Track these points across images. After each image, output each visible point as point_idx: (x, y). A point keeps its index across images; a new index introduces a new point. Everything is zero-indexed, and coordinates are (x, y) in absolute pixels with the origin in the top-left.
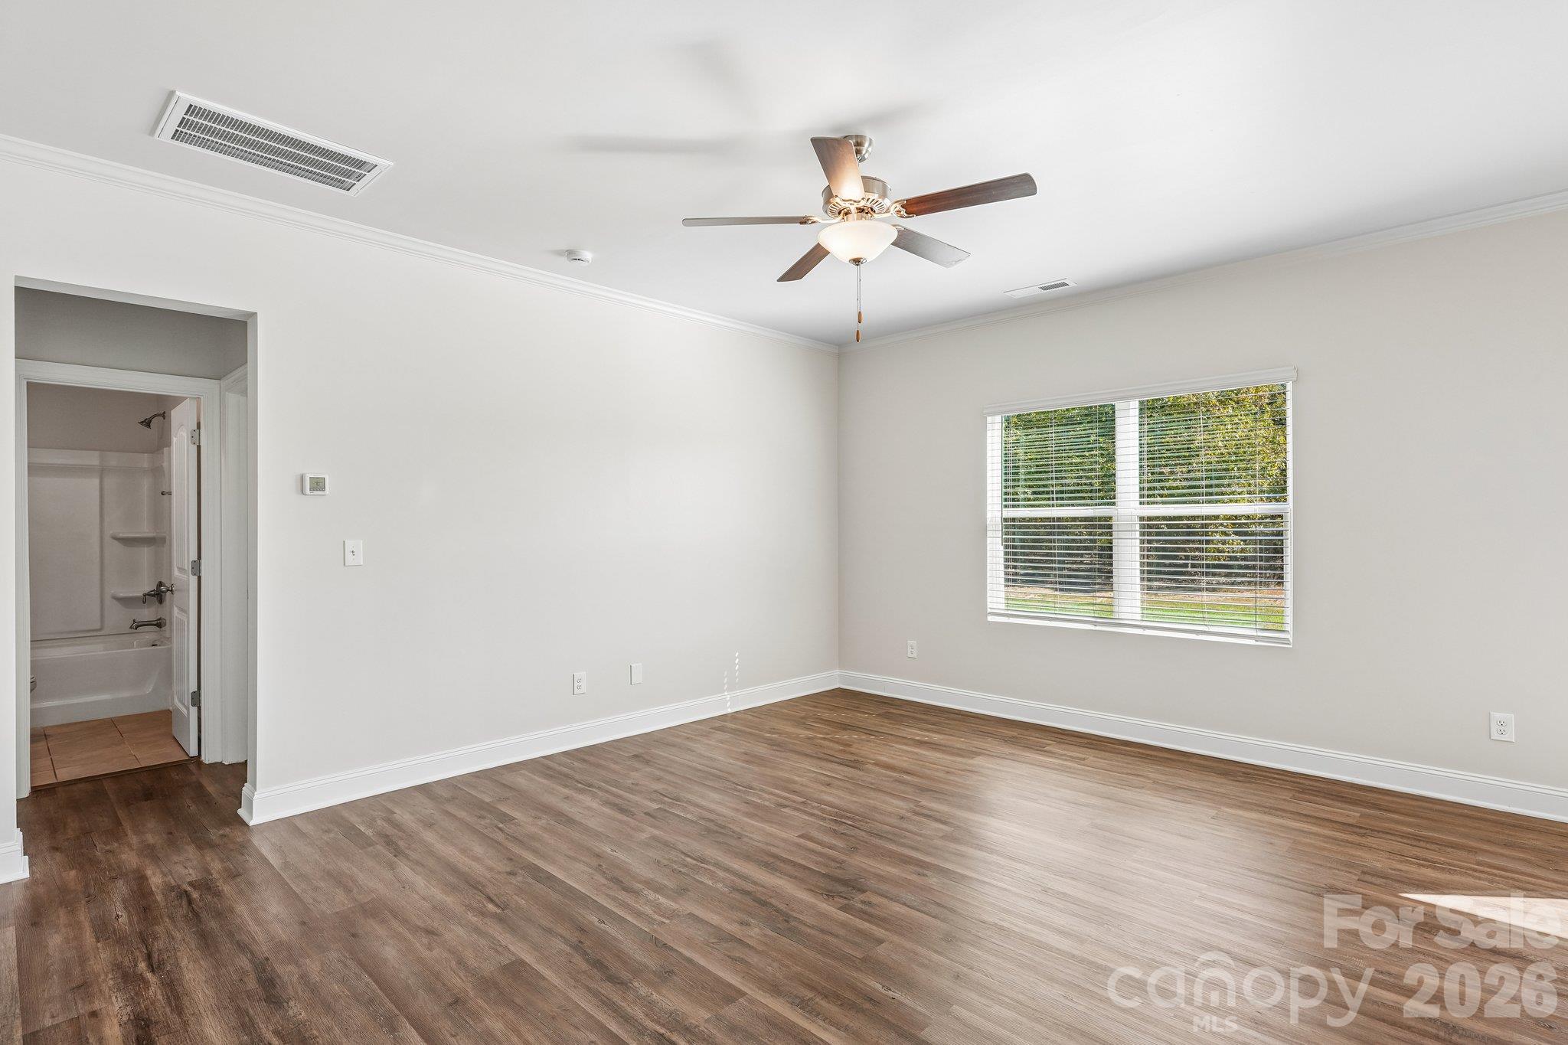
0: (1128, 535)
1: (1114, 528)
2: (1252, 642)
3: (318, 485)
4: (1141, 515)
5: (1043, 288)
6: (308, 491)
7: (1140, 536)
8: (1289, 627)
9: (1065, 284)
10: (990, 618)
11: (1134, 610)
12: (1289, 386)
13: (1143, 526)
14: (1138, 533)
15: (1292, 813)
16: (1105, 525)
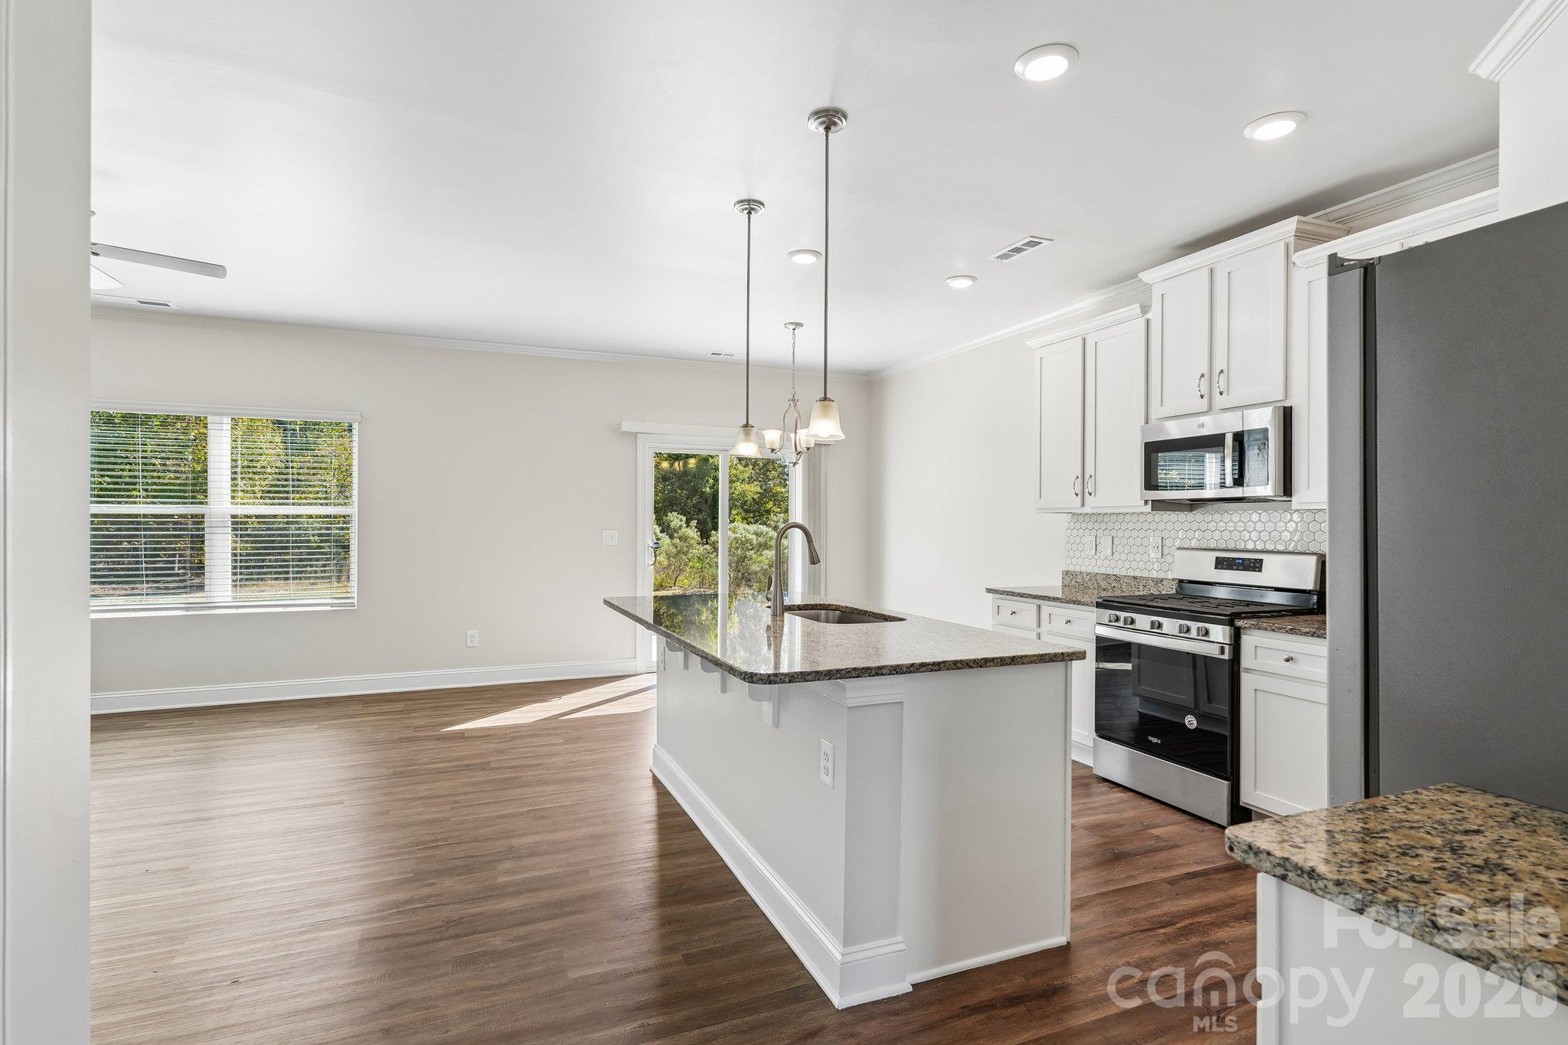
0: (221, 530)
1: (206, 524)
2: (329, 608)
4: (233, 514)
5: (139, 302)
7: (232, 531)
8: (355, 595)
9: (167, 305)
11: (226, 593)
12: (355, 426)
13: (233, 523)
14: (230, 529)
15: (366, 714)
16: (199, 519)
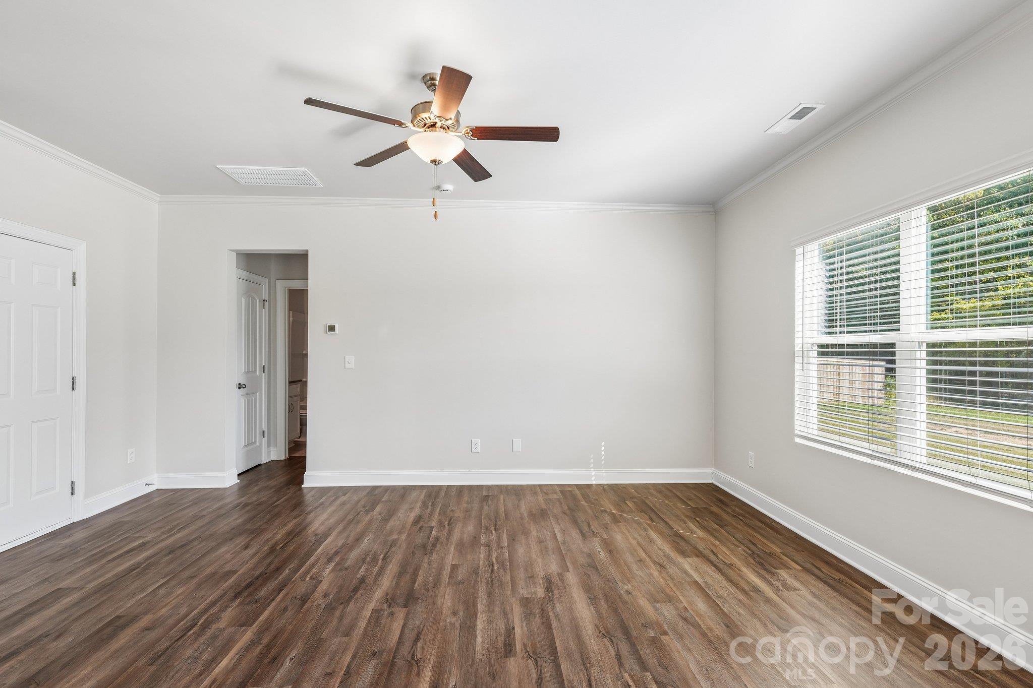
1: (897, 356)
3: (332, 328)
6: (328, 332)
7: (927, 365)
10: (797, 440)
